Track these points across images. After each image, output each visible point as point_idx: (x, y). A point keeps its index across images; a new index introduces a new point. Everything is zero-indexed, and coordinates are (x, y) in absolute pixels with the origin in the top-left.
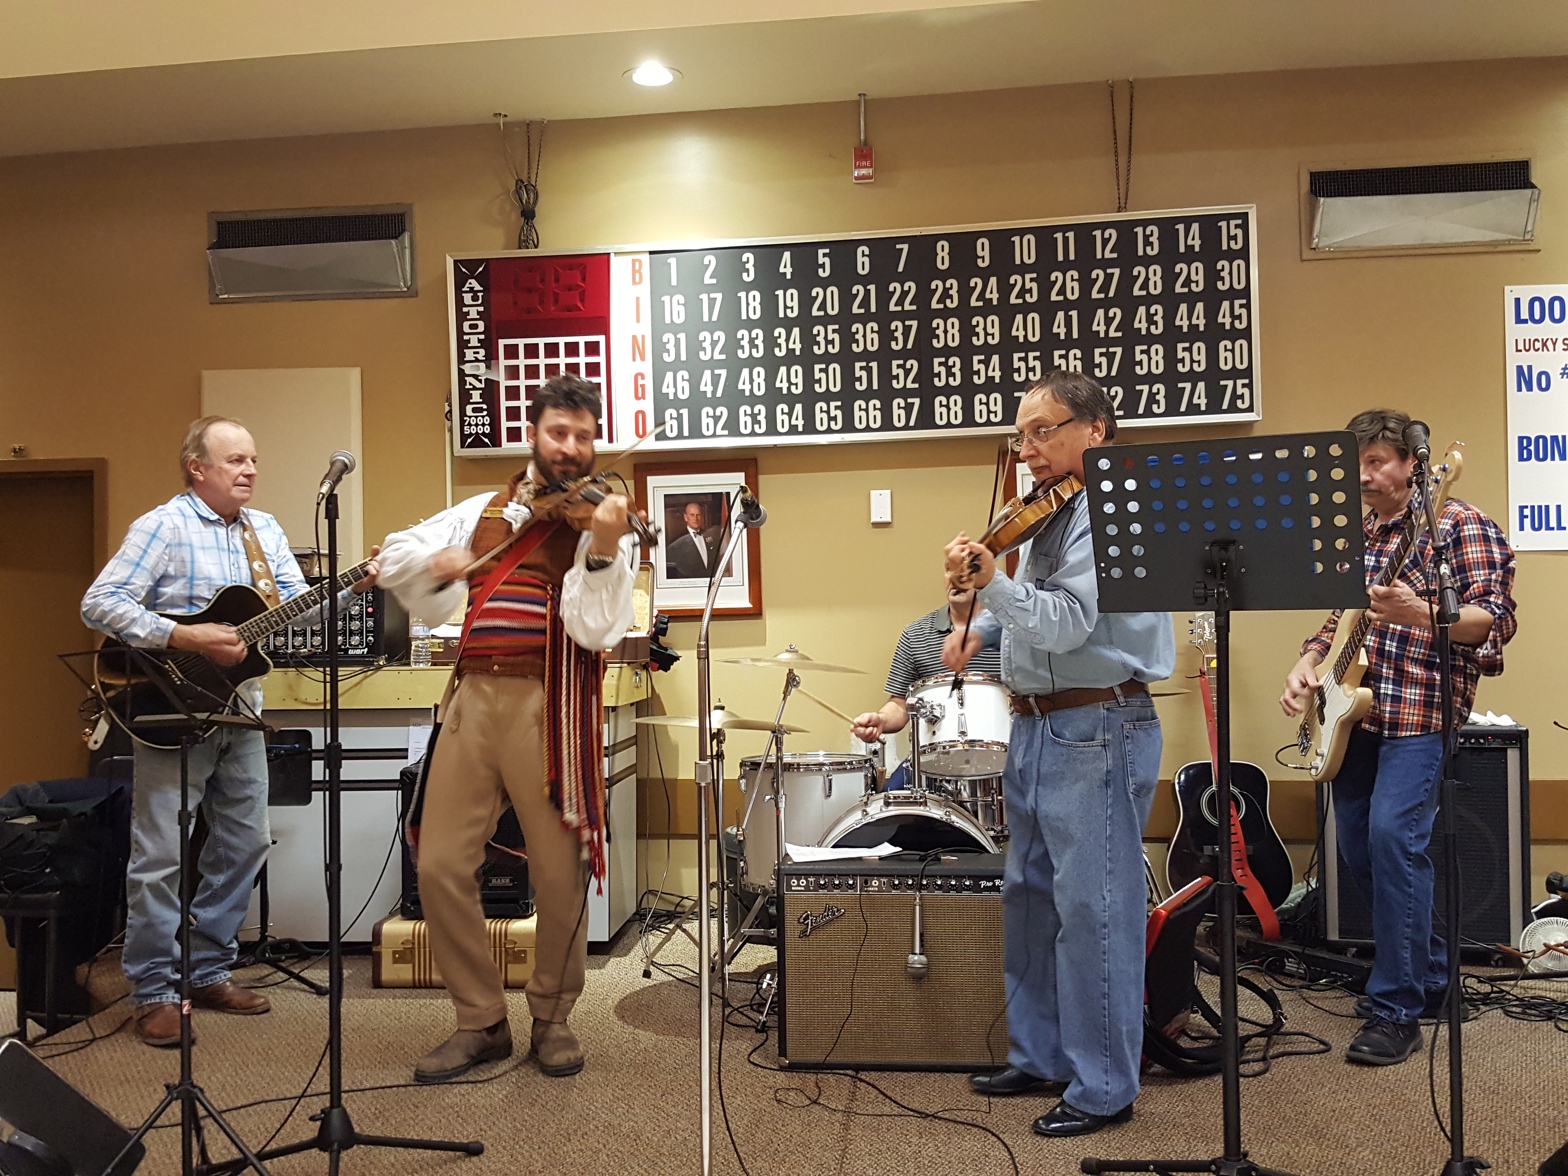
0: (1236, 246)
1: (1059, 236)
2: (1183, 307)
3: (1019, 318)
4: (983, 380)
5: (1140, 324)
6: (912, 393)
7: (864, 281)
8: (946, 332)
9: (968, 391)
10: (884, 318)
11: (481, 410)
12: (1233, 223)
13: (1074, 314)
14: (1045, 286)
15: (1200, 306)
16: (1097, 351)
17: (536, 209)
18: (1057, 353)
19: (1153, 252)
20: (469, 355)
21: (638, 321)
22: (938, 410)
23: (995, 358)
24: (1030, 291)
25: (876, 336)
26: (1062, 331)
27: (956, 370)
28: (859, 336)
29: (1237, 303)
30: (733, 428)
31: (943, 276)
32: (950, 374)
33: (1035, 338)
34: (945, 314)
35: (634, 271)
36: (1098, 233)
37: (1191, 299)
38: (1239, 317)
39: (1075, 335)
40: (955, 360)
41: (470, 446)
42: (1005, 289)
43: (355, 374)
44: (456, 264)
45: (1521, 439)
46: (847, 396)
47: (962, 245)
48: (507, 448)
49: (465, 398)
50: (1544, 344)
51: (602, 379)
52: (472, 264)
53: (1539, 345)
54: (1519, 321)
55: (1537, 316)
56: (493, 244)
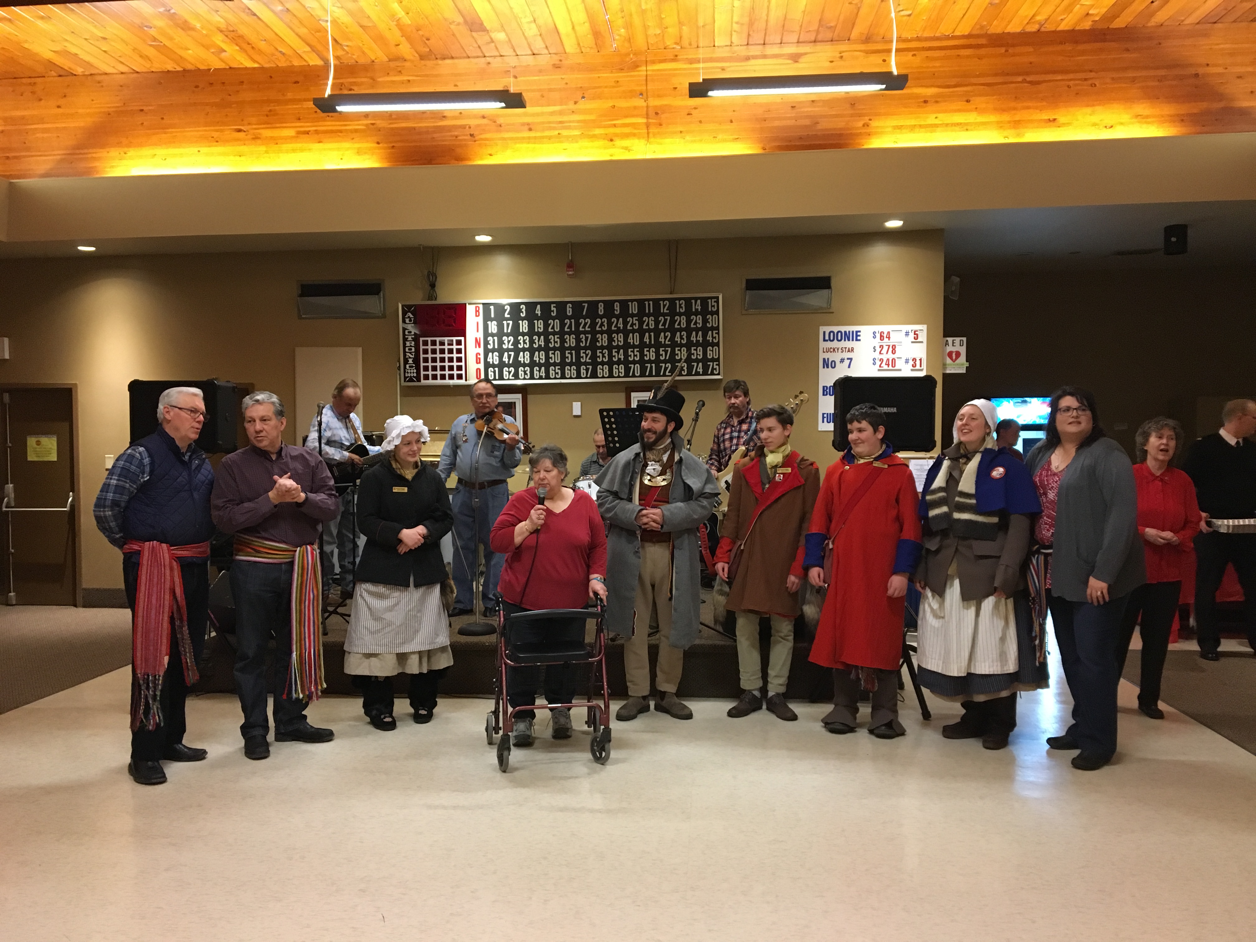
0: (715, 309)
1: (647, 303)
2: (694, 333)
3: (631, 335)
4: (616, 359)
5: (678, 339)
6: (589, 364)
7: (570, 318)
8: (602, 339)
9: (611, 364)
10: (577, 333)
11: (413, 367)
12: (713, 300)
13: (652, 334)
14: (641, 323)
15: (700, 333)
16: (661, 349)
17: (436, 284)
18: (645, 350)
19: (683, 311)
20: (408, 344)
21: (478, 331)
22: (599, 371)
23: (622, 351)
24: (635, 324)
25: (574, 341)
26: (648, 341)
27: (606, 355)
28: (568, 340)
29: (714, 332)
30: (516, 376)
31: (601, 317)
32: (604, 356)
33: (637, 343)
34: (602, 333)
35: (476, 311)
36: (661, 302)
37: (697, 330)
38: (715, 338)
39: (653, 342)
40: (606, 351)
41: (408, 381)
42: (625, 323)
43: (360, 349)
44: (403, 306)
45: (824, 387)
46: (563, 365)
47: (609, 305)
48: (423, 382)
49: (406, 361)
50: (834, 350)
51: (463, 355)
52: (409, 307)
53: (832, 350)
54: (825, 340)
55: (832, 339)
56: (418, 299)
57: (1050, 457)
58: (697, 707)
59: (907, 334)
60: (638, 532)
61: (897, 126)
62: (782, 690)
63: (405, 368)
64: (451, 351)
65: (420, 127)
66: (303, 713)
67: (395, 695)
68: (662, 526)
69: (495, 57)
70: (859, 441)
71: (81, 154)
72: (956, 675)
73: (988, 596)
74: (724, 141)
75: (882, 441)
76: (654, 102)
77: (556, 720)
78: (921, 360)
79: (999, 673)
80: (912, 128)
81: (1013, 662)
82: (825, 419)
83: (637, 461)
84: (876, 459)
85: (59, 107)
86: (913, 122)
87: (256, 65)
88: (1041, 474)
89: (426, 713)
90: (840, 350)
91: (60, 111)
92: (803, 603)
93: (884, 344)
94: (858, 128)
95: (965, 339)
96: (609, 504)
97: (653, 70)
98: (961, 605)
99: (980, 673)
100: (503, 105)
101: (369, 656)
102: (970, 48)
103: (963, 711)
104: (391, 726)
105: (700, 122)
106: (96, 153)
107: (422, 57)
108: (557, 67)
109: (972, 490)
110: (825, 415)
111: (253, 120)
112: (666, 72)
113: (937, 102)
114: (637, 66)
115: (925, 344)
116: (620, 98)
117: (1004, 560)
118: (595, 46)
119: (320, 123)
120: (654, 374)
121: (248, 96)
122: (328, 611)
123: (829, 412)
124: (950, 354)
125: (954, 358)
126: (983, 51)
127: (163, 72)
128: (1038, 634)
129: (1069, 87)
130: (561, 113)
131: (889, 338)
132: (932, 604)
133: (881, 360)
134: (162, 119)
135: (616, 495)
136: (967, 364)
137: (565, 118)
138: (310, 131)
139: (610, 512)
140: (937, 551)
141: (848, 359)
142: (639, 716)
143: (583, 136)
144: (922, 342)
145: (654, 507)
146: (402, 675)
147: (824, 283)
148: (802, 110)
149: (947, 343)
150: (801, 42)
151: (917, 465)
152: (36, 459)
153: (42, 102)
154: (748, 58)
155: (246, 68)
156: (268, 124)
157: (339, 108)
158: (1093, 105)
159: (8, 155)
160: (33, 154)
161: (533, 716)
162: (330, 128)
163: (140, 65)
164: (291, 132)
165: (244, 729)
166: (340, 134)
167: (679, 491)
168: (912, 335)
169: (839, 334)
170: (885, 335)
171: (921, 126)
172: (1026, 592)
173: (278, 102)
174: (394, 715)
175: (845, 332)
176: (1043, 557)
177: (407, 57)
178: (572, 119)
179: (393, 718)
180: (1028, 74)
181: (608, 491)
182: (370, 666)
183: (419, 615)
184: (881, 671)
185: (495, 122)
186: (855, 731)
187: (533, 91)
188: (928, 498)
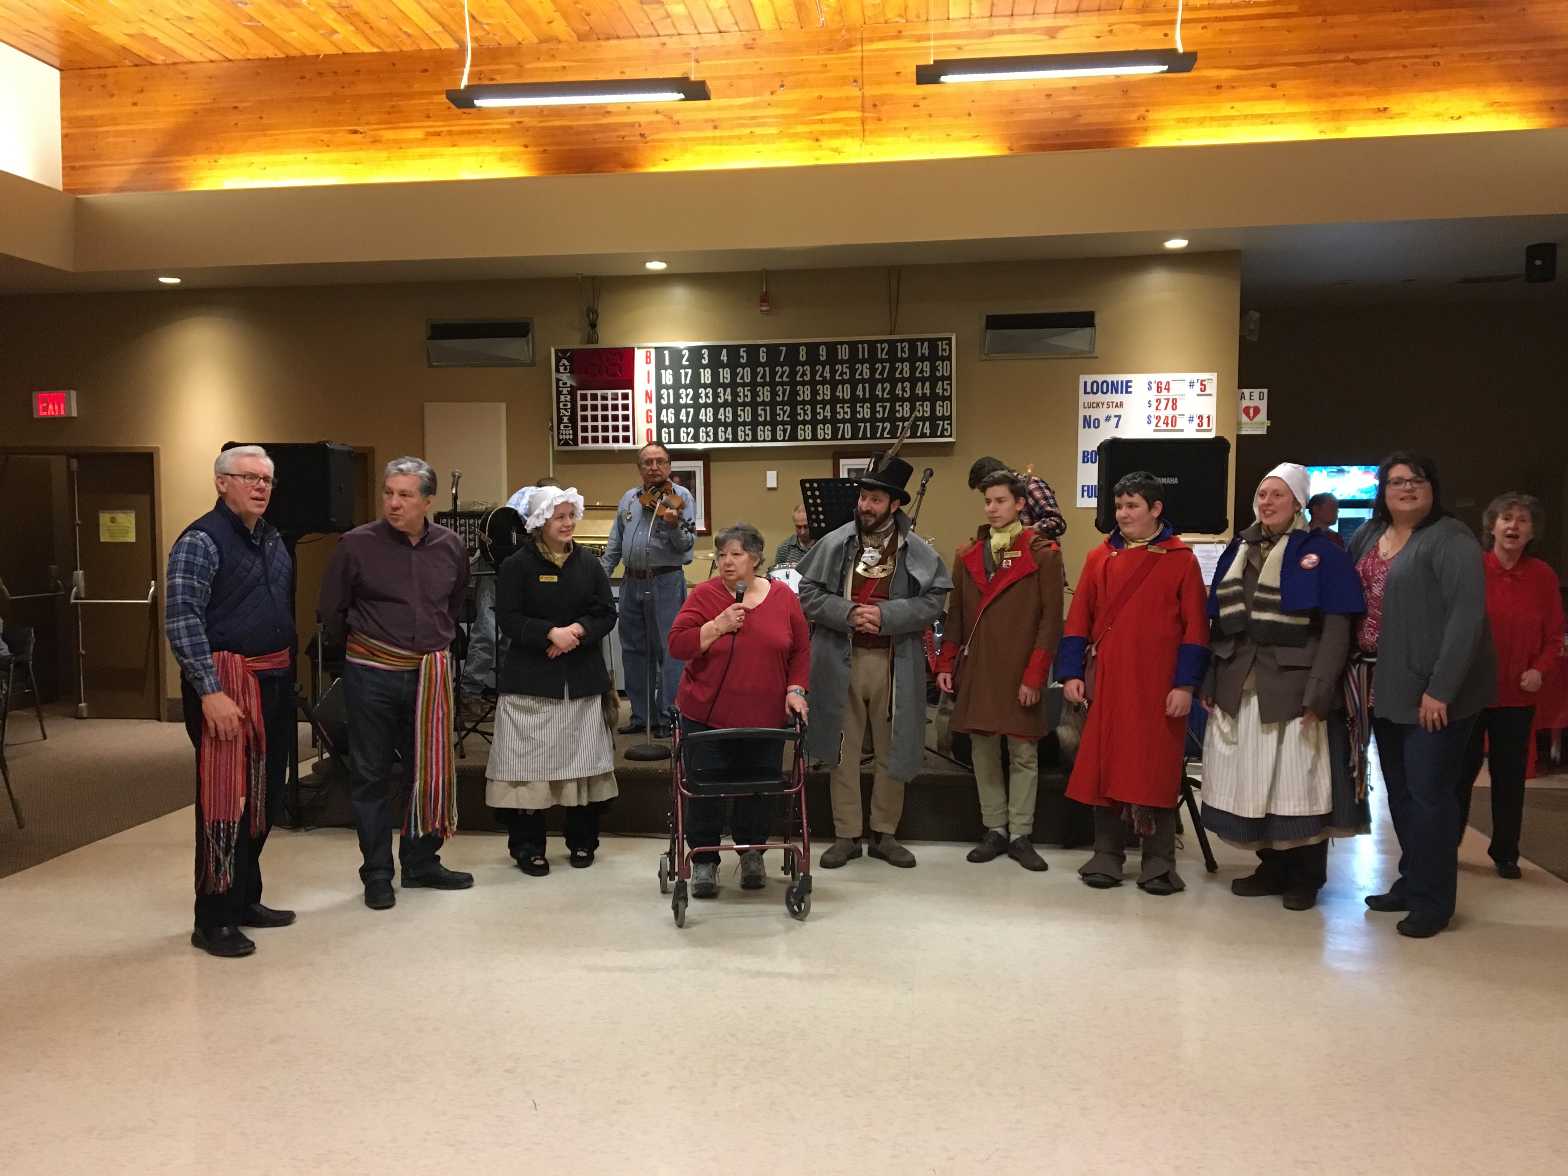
0: (946, 354)
1: (860, 346)
2: (920, 384)
3: (840, 387)
4: (821, 418)
5: (899, 391)
6: (787, 423)
7: (763, 365)
8: (804, 392)
9: (814, 423)
10: (773, 385)
11: (568, 427)
12: (944, 342)
13: (867, 385)
14: (853, 371)
15: (928, 384)
16: (878, 405)
17: (598, 322)
18: (858, 405)
19: (905, 356)
20: (562, 398)
21: (649, 382)
22: (799, 432)
23: (828, 407)
24: (846, 373)
25: (769, 394)
26: (861, 394)
27: (809, 412)
28: (760, 393)
29: (946, 382)
30: (696, 439)
31: (803, 364)
32: (805, 414)
33: (848, 397)
34: (803, 384)
35: (647, 357)
36: (879, 345)
37: (923, 380)
38: (946, 390)
39: (867, 396)
40: (808, 407)
41: (563, 445)
42: (833, 372)
43: (503, 406)
44: (556, 351)
45: (1084, 452)
46: (754, 424)
47: (813, 349)
48: (582, 446)
49: (560, 420)
50: (1098, 405)
51: (630, 412)
52: (564, 352)
53: (1095, 405)
54: (1086, 393)
55: (1095, 390)
56: (575, 342)
57: (1377, 541)
58: (920, 851)
59: (1192, 384)
60: (849, 635)
61: (1182, 119)
62: (1028, 830)
63: (559, 428)
64: (615, 407)
65: (578, 126)
66: (437, 853)
67: (548, 833)
68: (880, 628)
69: (671, 36)
70: (1129, 520)
71: (162, 162)
72: (1251, 816)
73: (1293, 717)
74: (960, 139)
75: (1159, 519)
76: (871, 91)
77: (746, 866)
78: (1209, 417)
79: (1307, 814)
80: (1201, 121)
81: (1326, 801)
82: (1086, 493)
83: (851, 546)
84: (1152, 542)
85: (135, 104)
86: (1202, 114)
87: (375, 50)
88: (1366, 563)
89: (585, 854)
90: (1105, 405)
91: (136, 109)
92: (1058, 724)
93: (1162, 398)
94: (1130, 122)
95: (1265, 391)
96: (815, 598)
97: (871, 51)
98: (1260, 729)
99: (1282, 814)
100: (682, 96)
101: (516, 784)
102: (1278, 18)
103: (1259, 862)
104: (543, 870)
105: (930, 116)
106: (180, 161)
107: (581, 38)
108: (749, 47)
109: (1276, 583)
110: (1086, 488)
111: (372, 118)
112: (887, 53)
113: (1233, 87)
114: (851, 46)
115: (1214, 398)
116: (829, 86)
117: (1315, 673)
118: (796, 20)
119: (456, 122)
120: (869, 436)
121: (364, 88)
122: (466, 729)
123: (1090, 484)
124: (1246, 410)
125: (1252, 415)
126: (1293, 22)
127: (261, 59)
128: (1357, 764)
129: (1404, 66)
130: (754, 106)
131: (1168, 390)
132: (1222, 727)
133: (1158, 418)
134: (261, 118)
135: (823, 588)
136: (1268, 423)
137: (759, 113)
138: (441, 132)
139: (816, 609)
140: (1230, 660)
141: (1115, 416)
142: (848, 862)
143: (782, 135)
144: (1210, 395)
145: (870, 603)
146: (557, 808)
147: (1086, 320)
148: (1060, 99)
149: (1243, 397)
150: (1059, 13)
151: (1202, 551)
152: (110, 540)
153: (115, 99)
154: (991, 34)
155: (363, 54)
156: (391, 123)
157: (477, 103)
158: (1436, 90)
159: (72, 164)
160: (103, 163)
161: (718, 860)
162: (466, 128)
163: (233, 52)
164: (419, 134)
165: (365, 873)
166: (479, 135)
167: (902, 585)
168: (1198, 386)
169: (1105, 385)
170: (1163, 386)
171: (1212, 118)
172: (1344, 711)
173: (401, 95)
174: (547, 856)
175: (1112, 382)
176: (1366, 668)
177: (562, 37)
178: (767, 114)
179: (545, 860)
180: (1352, 50)
181: (814, 582)
182: (517, 797)
183: (576, 733)
184: (1156, 810)
185: (671, 118)
186: (1121, 885)
187: (719, 78)
188: (1219, 592)
